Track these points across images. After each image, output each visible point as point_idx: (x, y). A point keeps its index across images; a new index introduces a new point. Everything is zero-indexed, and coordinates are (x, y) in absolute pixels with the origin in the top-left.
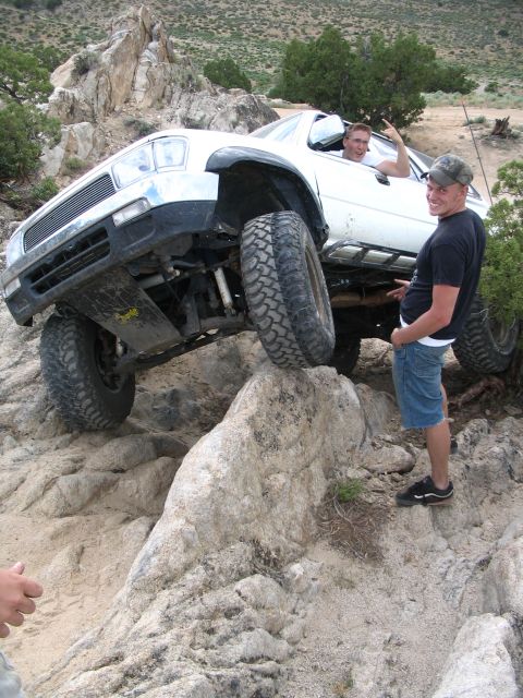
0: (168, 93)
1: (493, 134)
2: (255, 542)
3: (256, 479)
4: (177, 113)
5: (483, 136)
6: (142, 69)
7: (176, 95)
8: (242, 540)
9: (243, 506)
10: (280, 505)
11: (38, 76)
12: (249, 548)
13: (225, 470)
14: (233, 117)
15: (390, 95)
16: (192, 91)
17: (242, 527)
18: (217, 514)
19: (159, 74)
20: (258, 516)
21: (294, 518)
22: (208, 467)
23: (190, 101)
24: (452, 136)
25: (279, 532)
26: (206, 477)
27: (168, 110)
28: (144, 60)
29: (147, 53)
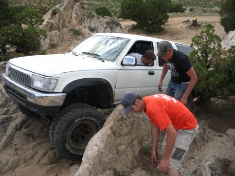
0: (83, 19)
1: (192, 25)
2: (115, 170)
3: (114, 148)
4: (87, 25)
5: (189, 26)
6: (74, 12)
7: (86, 19)
8: (110, 169)
9: (109, 157)
10: (123, 156)
11: (39, 17)
12: (112, 172)
13: (102, 146)
14: (105, 25)
15: (157, 15)
16: (91, 18)
17: (110, 165)
18: (100, 161)
19: (80, 13)
20: (115, 161)
21: (128, 160)
22: (96, 145)
23: (91, 21)
24: (179, 27)
25: (123, 166)
26: (96, 148)
27: (83, 25)
28: (74, 9)
29: (75, 6)
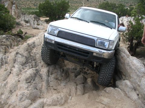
0: (19, 15)
4: (23, 19)
6: (13, 11)
7: (21, 16)
14: (33, 19)
15: (62, 12)
16: (24, 15)
19: (17, 12)
23: (24, 17)
27: (20, 19)
28: (13, 9)
29: (13, 7)
